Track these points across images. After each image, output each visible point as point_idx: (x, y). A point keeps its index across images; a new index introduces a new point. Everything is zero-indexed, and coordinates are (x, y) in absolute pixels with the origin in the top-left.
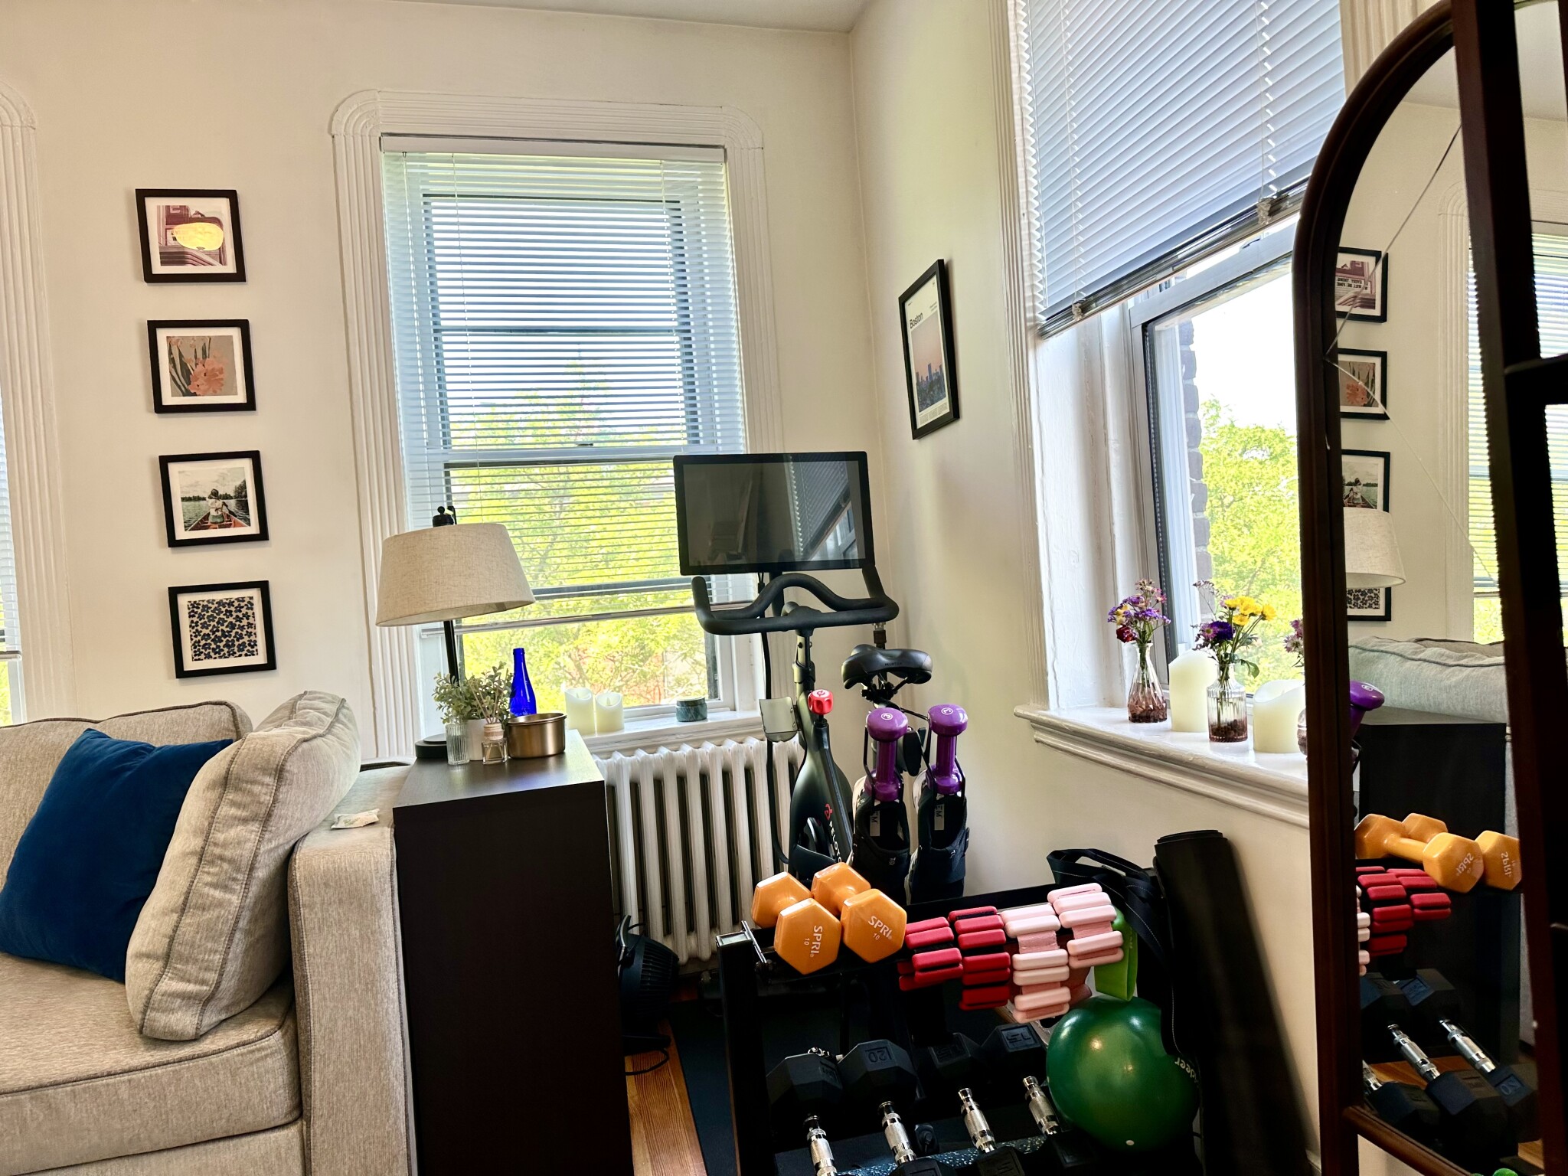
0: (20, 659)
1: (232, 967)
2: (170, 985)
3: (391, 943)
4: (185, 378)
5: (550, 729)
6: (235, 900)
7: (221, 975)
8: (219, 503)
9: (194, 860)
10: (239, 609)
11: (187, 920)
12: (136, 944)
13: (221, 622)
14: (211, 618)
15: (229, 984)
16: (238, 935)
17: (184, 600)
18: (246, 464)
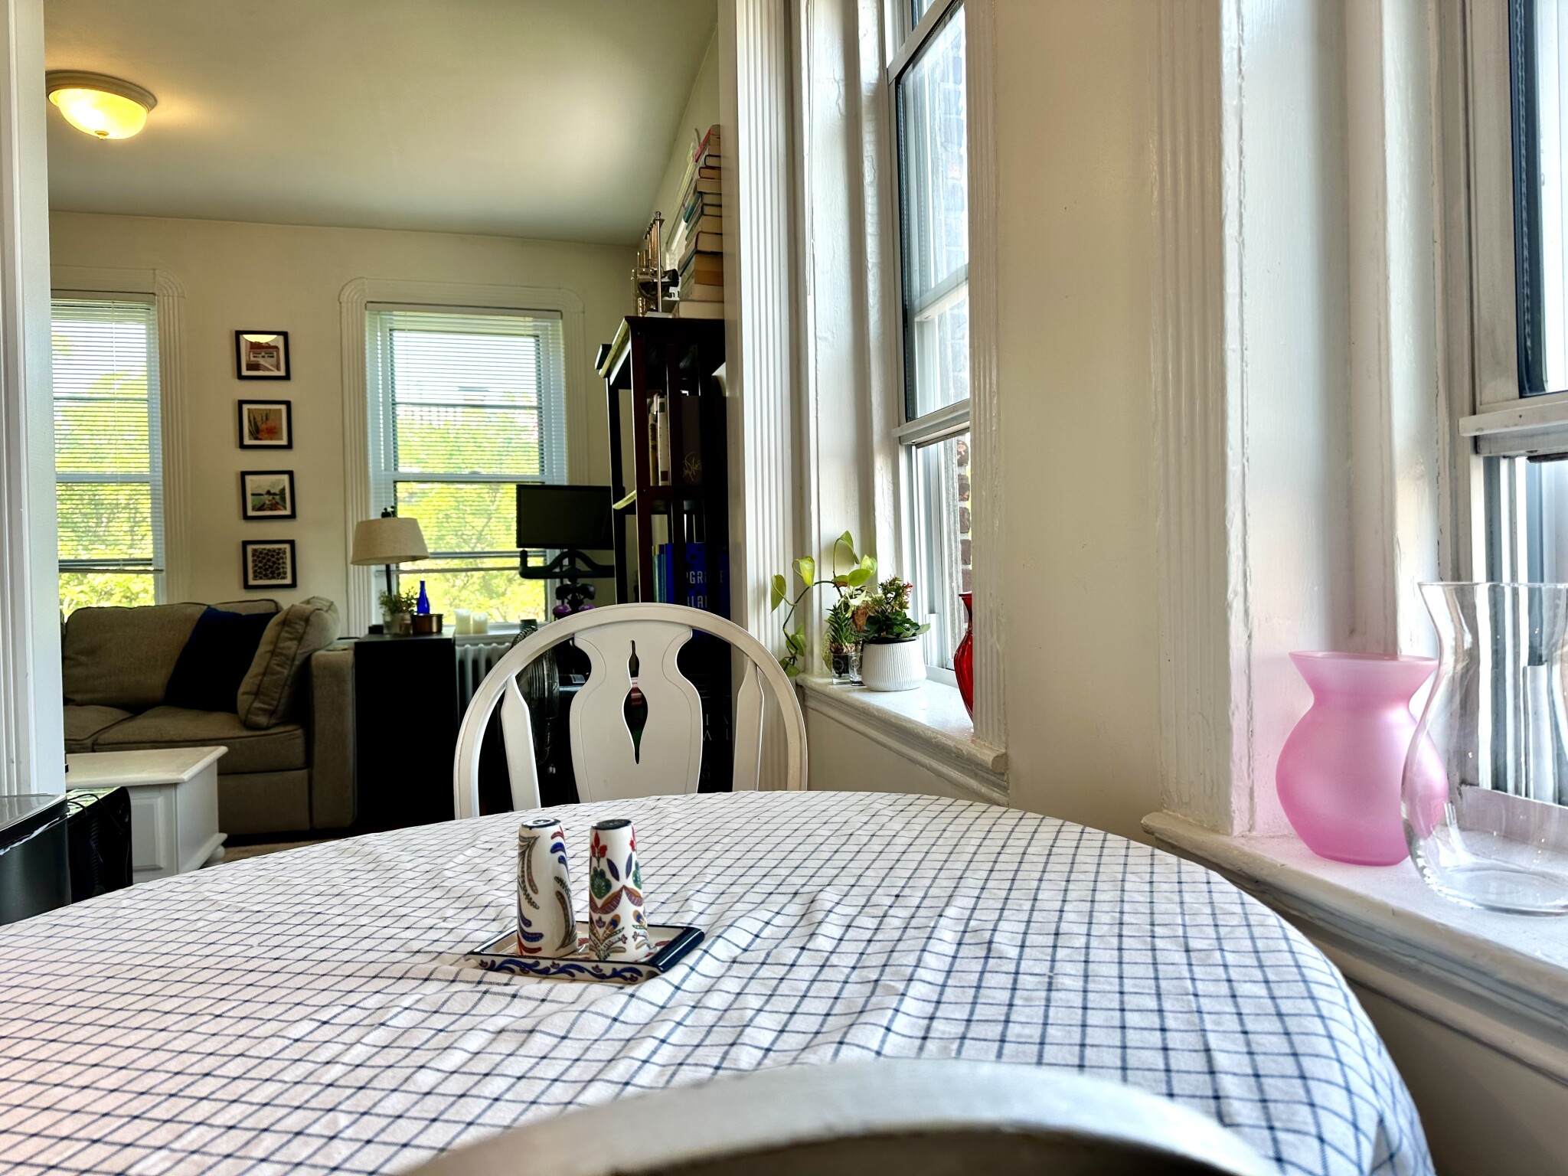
0: (164, 574)
1: (283, 701)
2: (257, 705)
3: (350, 696)
4: (256, 433)
5: (434, 620)
6: (286, 672)
7: (279, 702)
8: (271, 497)
9: (269, 655)
10: (278, 554)
11: (265, 679)
12: (242, 689)
13: (269, 560)
14: (264, 558)
15: (281, 708)
16: (286, 687)
17: (250, 548)
18: (286, 477)
